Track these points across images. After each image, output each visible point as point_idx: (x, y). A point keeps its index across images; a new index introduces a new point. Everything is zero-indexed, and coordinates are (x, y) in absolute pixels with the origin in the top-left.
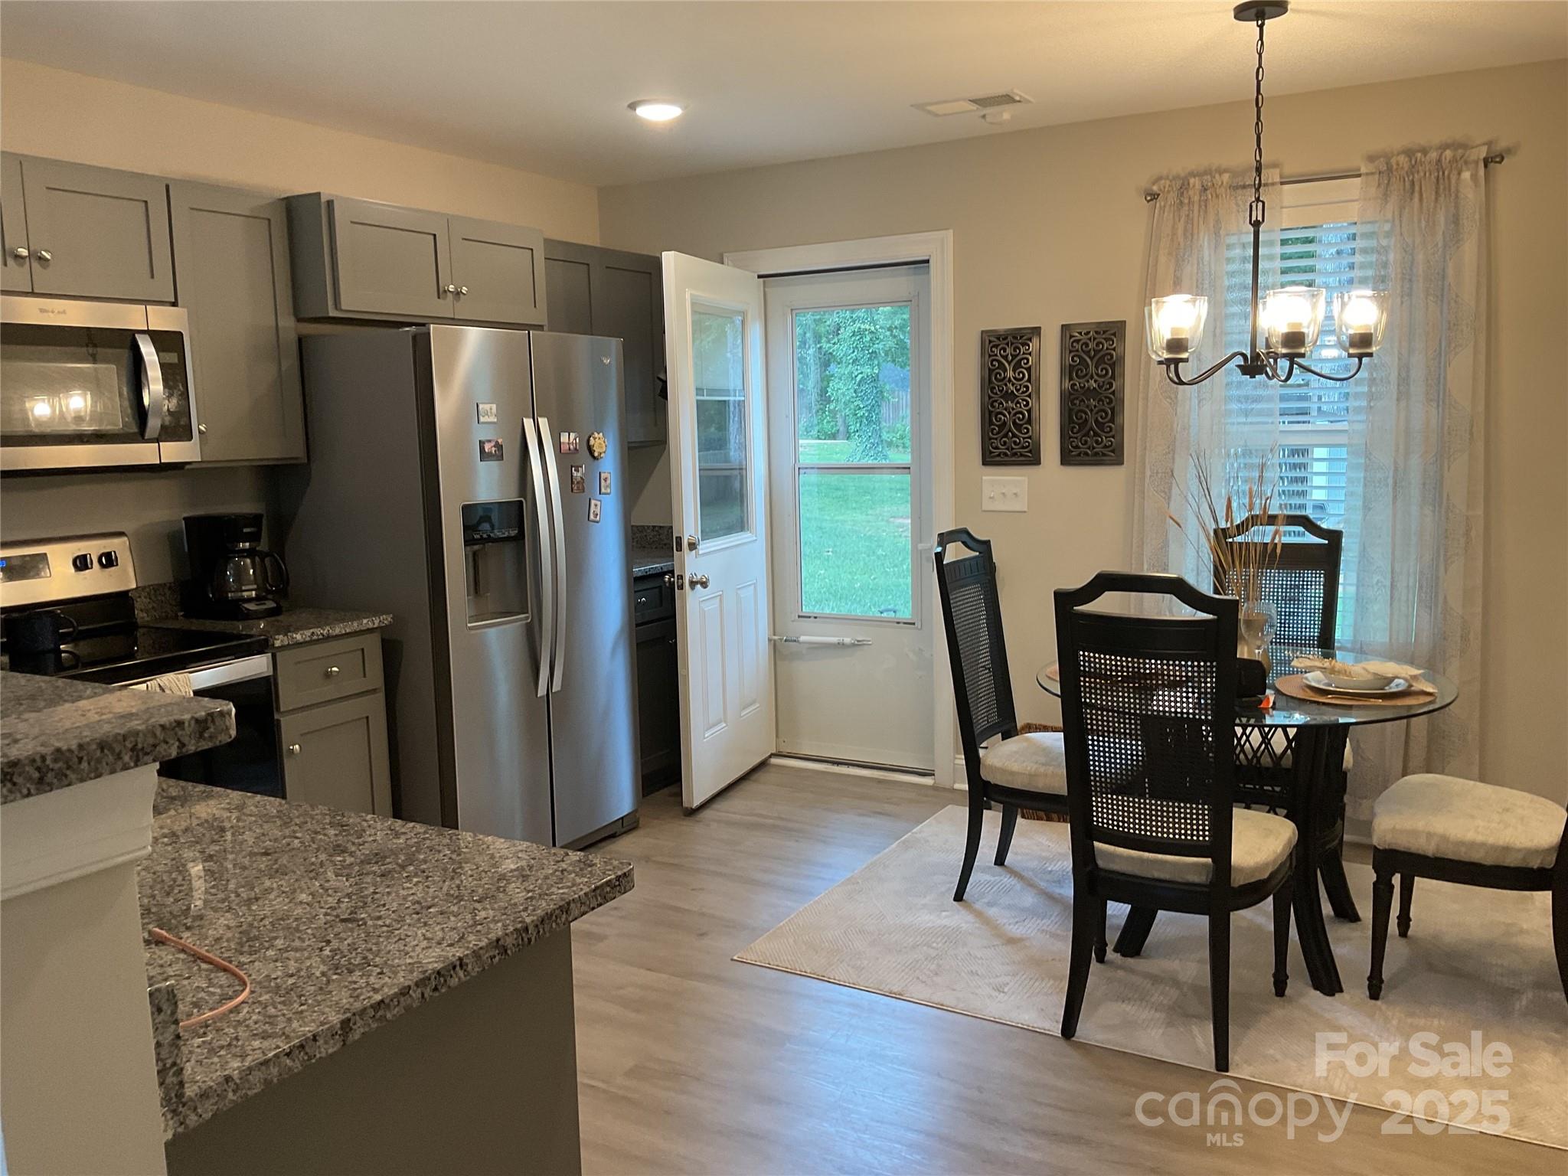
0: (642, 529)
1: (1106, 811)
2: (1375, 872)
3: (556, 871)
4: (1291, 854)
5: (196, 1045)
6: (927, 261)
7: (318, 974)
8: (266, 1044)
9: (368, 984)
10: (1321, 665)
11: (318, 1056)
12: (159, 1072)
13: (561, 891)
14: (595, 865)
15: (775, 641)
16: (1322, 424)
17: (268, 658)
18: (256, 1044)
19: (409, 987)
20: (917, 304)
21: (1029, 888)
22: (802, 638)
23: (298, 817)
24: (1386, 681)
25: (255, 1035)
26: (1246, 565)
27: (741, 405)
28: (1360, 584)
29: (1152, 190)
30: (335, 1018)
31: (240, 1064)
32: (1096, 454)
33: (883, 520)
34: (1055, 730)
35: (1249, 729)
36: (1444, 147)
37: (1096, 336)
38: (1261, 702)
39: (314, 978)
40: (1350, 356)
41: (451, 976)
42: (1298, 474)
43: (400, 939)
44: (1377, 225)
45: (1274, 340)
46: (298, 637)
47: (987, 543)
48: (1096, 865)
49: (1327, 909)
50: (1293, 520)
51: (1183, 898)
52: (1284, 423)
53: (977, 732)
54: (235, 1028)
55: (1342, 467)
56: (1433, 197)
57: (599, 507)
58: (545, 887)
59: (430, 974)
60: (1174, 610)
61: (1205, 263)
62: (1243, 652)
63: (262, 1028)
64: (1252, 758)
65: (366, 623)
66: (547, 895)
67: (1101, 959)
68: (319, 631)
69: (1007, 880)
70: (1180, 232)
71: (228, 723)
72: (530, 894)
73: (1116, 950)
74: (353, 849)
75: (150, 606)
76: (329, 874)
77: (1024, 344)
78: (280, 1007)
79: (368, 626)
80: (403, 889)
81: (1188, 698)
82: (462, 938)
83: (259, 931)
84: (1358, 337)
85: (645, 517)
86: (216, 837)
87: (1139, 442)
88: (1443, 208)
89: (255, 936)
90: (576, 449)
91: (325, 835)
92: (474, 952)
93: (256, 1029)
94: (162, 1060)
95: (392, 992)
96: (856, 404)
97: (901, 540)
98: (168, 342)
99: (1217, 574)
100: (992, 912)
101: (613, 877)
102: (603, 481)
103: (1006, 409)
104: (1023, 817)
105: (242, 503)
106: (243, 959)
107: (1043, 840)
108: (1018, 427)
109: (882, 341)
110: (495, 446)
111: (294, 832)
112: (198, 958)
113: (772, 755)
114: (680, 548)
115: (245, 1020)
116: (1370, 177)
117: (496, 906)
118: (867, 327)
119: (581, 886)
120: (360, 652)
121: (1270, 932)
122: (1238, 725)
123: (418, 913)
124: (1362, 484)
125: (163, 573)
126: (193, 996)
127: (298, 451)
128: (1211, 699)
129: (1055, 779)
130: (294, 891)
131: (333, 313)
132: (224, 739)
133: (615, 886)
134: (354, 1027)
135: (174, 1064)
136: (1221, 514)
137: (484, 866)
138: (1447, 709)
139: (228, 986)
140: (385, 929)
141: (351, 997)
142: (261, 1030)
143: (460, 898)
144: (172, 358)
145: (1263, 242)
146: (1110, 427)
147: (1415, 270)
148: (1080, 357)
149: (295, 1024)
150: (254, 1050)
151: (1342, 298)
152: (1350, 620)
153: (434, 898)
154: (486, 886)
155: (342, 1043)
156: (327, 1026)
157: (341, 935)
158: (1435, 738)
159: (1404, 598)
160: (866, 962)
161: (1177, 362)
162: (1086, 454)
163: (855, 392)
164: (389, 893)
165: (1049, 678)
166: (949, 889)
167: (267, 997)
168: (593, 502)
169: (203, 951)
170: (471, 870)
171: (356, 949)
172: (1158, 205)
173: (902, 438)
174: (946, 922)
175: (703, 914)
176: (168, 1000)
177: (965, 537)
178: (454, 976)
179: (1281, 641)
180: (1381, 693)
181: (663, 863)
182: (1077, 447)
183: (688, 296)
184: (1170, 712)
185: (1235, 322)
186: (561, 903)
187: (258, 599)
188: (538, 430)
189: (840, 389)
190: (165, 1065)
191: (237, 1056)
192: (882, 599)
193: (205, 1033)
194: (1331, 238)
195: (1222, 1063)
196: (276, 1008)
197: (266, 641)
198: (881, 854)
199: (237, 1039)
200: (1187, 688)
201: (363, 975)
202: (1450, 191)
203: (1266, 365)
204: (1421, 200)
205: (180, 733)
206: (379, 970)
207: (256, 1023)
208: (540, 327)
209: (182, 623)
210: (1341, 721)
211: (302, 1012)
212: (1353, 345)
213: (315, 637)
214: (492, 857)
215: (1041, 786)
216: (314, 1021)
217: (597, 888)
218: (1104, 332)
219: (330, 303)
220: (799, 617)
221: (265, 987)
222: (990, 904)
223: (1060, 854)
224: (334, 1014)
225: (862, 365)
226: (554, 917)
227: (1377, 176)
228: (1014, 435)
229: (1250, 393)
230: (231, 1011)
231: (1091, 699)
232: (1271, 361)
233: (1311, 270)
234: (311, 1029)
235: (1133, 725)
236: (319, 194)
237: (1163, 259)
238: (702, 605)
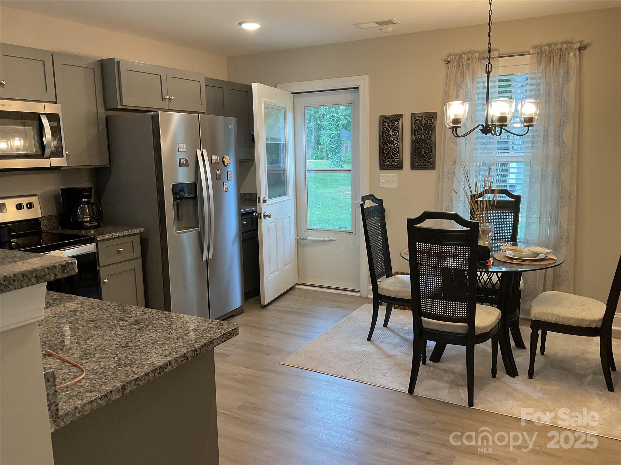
0: (245, 195)
1: (426, 305)
2: (532, 329)
3: (208, 327)
4: (498, 322)
5: (63, 395)
6: (358, 88)
7: (113, 367)
8: (91, 394)
9: (132, 371)
10: (511, 248)
11: (112, 399)
12: (48, 405)
13: (210, 335)
14: (224, 325)
15: (297, 239)
16: (513, 153)
17: (94, 244)
18: (88, 394)
19: (149, 372)
20: (354, 105)
21: (397, 336)
22: (308, 238)
23: (106, 307)
24: (537, 254)
25: (87, 391)
26: (483, 209)
27: (284, 145)
28: (528, 217)
29: (448, 60)
30: (119, 384)
31: (81, 402)
32: (425, 165)
33: (341, 192)
34: (407, 274)
35: (483, 273)
36: (563, 43)
37: (425, 118)
38: (488, 262)
39: (111, 369)
40: (525, 126)
41: (166, 368)
42: (504, 173)
43: (146, 354)
44: (536, 74)
45: (494, 119)
46: (106, 236)
47: (381, 200)
48: (423, 326)
49: (513, 344)
50: (501, 191)
51: (456, 339)
52: (499, 153)
53: (377, 275)
54: (79, 388)
55: (522, 171)
56: (558, 63)
57: (227, 185)
58: (204, 333)
59: (157, 367)
60: (454, 226)
61: (468, 89)
62: (481, 243)
63: (89, 388)
64: (484, 285)
65: (134, 231)
66: (204, 336)
67: (424, 363)
68: (115, 234)
69: (388, 333)
70: (459, 76)
71: (74, 267)
72: (198, 336)
73: (430, 360)
74: (127, 319)
75: (47, 224)
76: (118, 329)
77: (396, 121)
78: (97, 380)
79: (135, 233)
80: (147, 334)
81: (459, 261)
82: (170, 353)
83: (89, 351)
84: (528, 119)
85: (246, 190)
86: (73, 314)
87: (441, 160)
88: (562, 68)
89: (88, 353)
90: (218, 162)
91: (116, 314)
92: (175, 359)
93: (87, 389)
94: (50, 400)
95: (142, 374)
96: (331, 146)
97: (348, 200)
98: (53, 118)
99: (471, 213)
100: (382, 345)
101: (231, 329)
102: (229, 175)
103: (389, 147)
104: (395, 308)
105: (84, 183)
106: (83, 362)
107: (402, 317)
108: (394, 154)
109: (341, 120)
110: (185, 161)
111: (104, 312)
112: (65, 361)
113: (296, 284)
114: (259, 202)
115: (83, 385)
116: (534, 55)
117: (184, 341)
118: (335, 115)
119: (218, 333)
120: (132, 243)
121: (490, 353)
122: (479, 272)
123: (153, 344)
124: (529, 177)
125: (52, 211)
126: (63, 376)
127: (106, 162)
128: (468, 261)
129: (407, 293)
130: (104, 335)
131: (120, 107)
132: (73, 273)
133: (232, 333)
134: (126, 388)
135: (55, 402)
136: (473, 189)
137: (180, 326)
138: (561, 265)
139: (77, 372)
140: (140, 350)
141: (125, 376)
142: (89, 389)
143: (170, 338)
144: (55, 124)
145: (491, 80)
146: (430, 154)
147: (551, 92)
148: (419, 126)
149: (103, 387)
150: (86, 397)
151: (522, 103)
152: (523, 231)
153: (159, 338)
154: (180, 333)
155: (122, 394)
156: (116, 388)
157: (122, 352)
158: (556, 276)
159: (544, 222)
160: (332, 365)
161: (456, 128)
162: (421, 165)
163: (330, 141)
164: (141, 336)
165: (405, 253)
166: (366, 336)
167: (92, 376)
168: (225, 183)
169: (67, 358)
170: (174, 327)
171: (128, 358)
172: (450, 66)
173: (349, 160)
174: (364, 349)
175: (268, 346)
176: (52, 377)
177: (373, 198)
178: (167, 368)
179: (496, 239)
180: (535, 259)
181: (253, 327)
182: (417, 162)
183: (263, 101)
184: (452, 266)
185: (480, 113)
186: (210, 340)
187: (91, 221)
188: (202, 154)
189: (325, 140)
190: (50, 402)
191: (80, 399)
192: (341, 223)
193: (67, 390)
194: (518, 80)
195: (471, 404)
196: (95, 380)
197: (94, 238)
198: (339, 323)
199: (80, 393)
200: (459, 257)
201: (131, 368)
202: (565, 60)
203: (491, 130)
204: (554, 64)
205: (55, 270)
206: (137, 366)
207: (88, 386)
208: (203, 113)
209: (60, 231)
210: (519, 270)
211: (106, 382)
212: (525, 122)
213: (113, 237)
214: (183, 322)
215: (402, 296)
216: (110, 385)
217: (224, 334)
218: (428, 116)
219: (119, 104)
220: (307, 230)
221: (91, 372)
222: (381, 342)
223: (409, 322)
224: (119, 383)
225: (333, 130)
226: (207, 346)
227: (536, 55)
228: (392, 158)
229: (485, 141)
230: (78, 382)
231: (421, 261)
232: (494, 128)
233: (510, 92)
234: (110, 389)
235: (438, 272)
236: (114, 59)
237: (451, 87)
238: (268, 225)
